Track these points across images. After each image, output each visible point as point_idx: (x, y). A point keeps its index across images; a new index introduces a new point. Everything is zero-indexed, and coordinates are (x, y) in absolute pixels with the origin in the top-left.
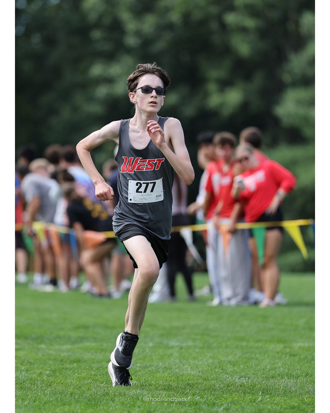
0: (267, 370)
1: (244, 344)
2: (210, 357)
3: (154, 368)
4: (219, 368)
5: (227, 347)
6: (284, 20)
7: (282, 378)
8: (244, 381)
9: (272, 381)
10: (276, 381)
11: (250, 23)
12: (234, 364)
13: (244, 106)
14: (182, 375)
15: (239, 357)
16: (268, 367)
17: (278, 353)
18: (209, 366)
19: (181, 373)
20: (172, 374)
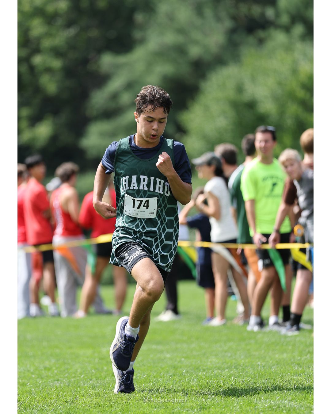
6: (85, 61)
11: (57, 64)
12: (48, 370)
13: (54, 138)
15: (54, 364)
17: (88, 357)
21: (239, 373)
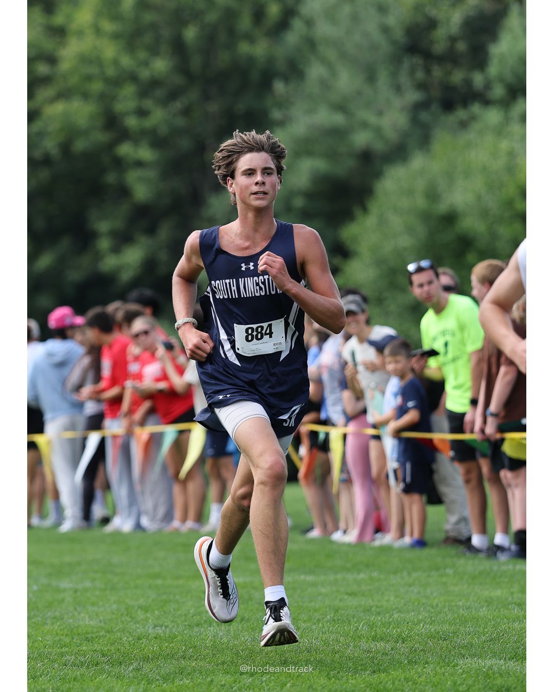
0: (191, 615)
1: (159, 582)
2: (114, 602)
3: (40, 619)
4: (127, 615)
5: (136, 587)
7: (210, 626)
8: (159, 631)
9: (196, 629)
10: (202, 630)
12: (146, 609)
14: (78, 627)
15: (153, 600)
16: (192, 612)
18: (114, 614)
19: (76, 625)
20: (64, 625)
21: (432, 617)
